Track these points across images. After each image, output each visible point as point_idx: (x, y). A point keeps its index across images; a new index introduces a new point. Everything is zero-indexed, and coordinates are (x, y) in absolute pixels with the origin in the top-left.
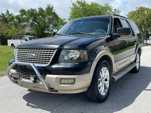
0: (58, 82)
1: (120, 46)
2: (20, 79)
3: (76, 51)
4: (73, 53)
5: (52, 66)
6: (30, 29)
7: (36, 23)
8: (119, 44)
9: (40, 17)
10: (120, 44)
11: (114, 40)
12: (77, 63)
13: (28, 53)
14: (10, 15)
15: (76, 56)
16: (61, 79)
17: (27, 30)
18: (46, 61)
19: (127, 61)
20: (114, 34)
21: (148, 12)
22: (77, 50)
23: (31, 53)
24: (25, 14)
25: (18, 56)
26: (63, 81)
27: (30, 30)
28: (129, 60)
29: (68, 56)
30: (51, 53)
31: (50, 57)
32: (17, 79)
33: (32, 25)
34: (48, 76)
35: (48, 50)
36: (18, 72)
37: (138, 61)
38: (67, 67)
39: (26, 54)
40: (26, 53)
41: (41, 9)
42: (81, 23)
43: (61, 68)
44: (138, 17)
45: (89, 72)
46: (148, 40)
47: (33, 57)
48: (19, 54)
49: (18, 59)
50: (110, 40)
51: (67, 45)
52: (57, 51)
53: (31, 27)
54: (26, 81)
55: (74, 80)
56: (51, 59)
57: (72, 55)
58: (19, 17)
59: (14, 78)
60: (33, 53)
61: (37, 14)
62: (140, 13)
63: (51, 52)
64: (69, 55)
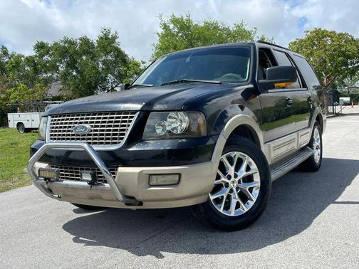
0: (145, 183)
1: (275, 111)
2: (57, 180)
3: (181, 115)
4: (174, 120)
5: (129, 148)
6: (61, 86)
7: (75, 73)
8: (273, 105)
9: (84, 58)
10: (277, 106)
11: (262, 95)
12: (184, 140)
13: (76, 123)
14: (13, 55)
15: (180, 126)
16: (150, 175)
17: (54, 90)
18: (116, 139)
19: (292, 141)
20: (260, 81)
21: (333, 41)
22: (182, 113)
23: (81, 123)
24: (47, 53)
25: (52, 131)
26: (154, 181)
27: (61, 90)
28: (296, 140)
29: (162, 126)
30: (125, 122)
31: (124, 130)
32: (53, 181)
33: (65, 76)
34: (121, 170)
35: (121, 114)
36: (52, 167)
37: (316, 144)
38: (162, 148)
39: (70, 127)
40: (71, 123)
41: (85, 41)
42: (188, 60)
43: (150, 150)
44: (312, 54)
45: (211, 160)
46: (338, 105)
47: (87, 132)
48: (53, 128)
49: (51, 139)
50: (253, 95)
51: (160, 102)
52: (139, 116)
53: (63, 83)
54: (71, 185)
55: (178, 176)
56: (127, 134)
57: (172, 123)
58: (34, 61)
59: (45, 179)
60: (87, 123)
61: (76, 53)
62: (314, 44)
63: (126, 117)
64: (167, 123)
